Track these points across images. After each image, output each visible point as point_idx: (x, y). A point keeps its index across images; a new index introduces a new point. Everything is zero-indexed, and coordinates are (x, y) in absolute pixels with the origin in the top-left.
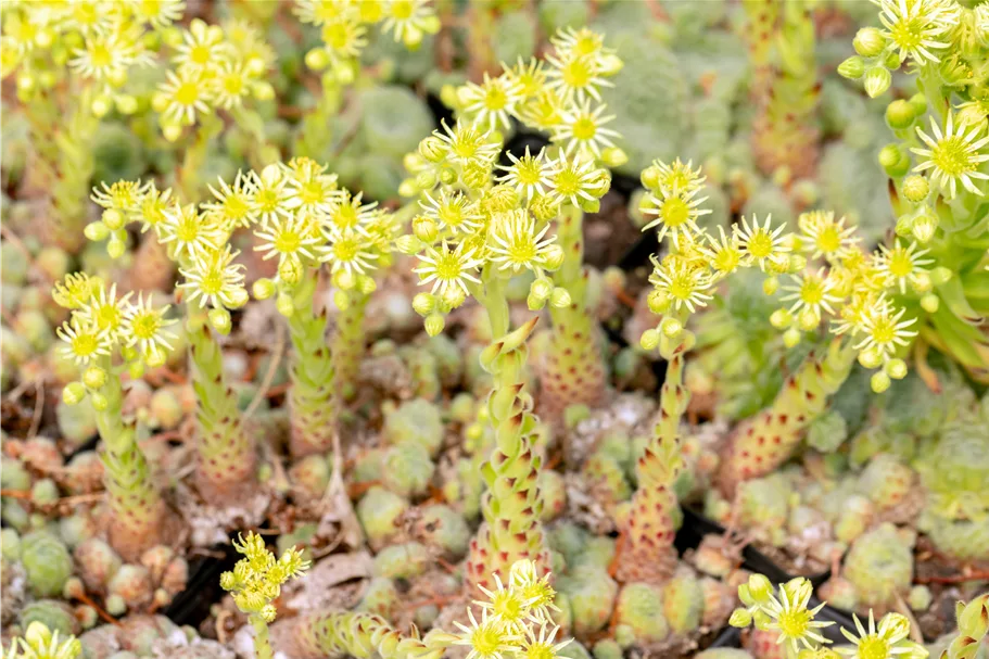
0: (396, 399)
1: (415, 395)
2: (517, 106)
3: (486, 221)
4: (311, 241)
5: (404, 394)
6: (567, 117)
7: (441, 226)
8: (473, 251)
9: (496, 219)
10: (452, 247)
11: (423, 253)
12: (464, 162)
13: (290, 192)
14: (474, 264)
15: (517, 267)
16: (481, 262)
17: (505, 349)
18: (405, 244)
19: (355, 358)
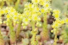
0: (23, 38)
1: (26, 38)
2: (39, 2)
3: (32, 15)
4: (11, 16)
5: (24, 37)
6: (45, 4)
7: (26, 15)
8: (30, 18)
9: (33, 15)
10: (27, 18)
11: (23, 18)
12: (30, 7)
13: (9, 10)
14: (30, 20)
15: (35, 20)
16: (31, 20)
17: (34, 31)
18: (21, 17)
19: (19, 33)
